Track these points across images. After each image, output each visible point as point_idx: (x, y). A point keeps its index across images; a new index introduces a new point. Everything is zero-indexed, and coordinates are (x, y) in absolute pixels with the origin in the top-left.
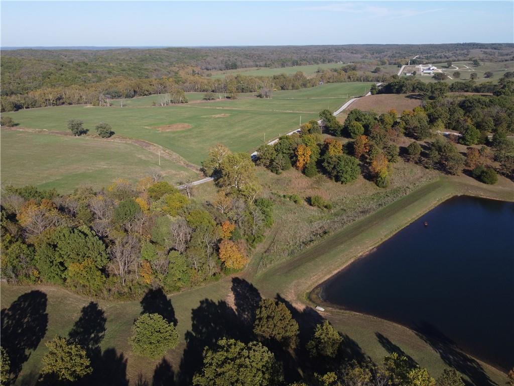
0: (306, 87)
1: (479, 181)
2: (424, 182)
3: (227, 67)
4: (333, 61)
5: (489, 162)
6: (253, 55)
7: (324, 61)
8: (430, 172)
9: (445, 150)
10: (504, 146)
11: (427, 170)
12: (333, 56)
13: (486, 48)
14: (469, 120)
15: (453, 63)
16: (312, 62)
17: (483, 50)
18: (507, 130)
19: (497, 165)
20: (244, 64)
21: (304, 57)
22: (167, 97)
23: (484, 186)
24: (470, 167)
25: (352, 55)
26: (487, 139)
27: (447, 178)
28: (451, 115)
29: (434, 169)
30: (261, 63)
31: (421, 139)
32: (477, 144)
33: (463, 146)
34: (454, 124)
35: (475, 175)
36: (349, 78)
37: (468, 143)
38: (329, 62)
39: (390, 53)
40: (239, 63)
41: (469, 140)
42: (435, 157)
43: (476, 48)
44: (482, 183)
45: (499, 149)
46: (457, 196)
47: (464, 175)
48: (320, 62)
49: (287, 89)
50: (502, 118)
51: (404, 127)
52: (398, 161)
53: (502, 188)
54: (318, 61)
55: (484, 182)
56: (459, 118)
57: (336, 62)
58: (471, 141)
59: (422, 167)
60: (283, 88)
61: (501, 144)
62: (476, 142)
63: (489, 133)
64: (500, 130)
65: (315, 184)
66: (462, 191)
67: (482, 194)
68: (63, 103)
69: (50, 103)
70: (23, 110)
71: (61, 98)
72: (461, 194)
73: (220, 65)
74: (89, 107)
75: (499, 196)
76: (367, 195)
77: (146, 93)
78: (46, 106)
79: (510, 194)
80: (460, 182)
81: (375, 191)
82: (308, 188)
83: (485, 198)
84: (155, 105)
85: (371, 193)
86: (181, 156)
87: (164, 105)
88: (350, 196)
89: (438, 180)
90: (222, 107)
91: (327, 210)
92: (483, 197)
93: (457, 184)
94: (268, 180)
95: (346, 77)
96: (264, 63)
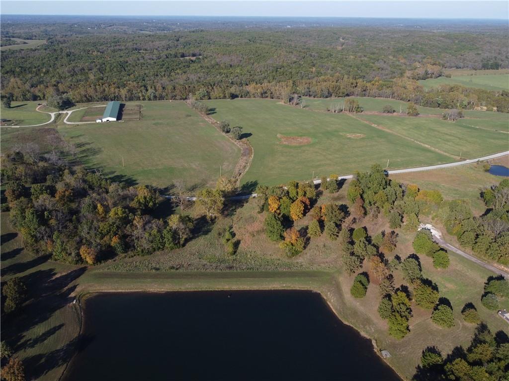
3: (484, 67)
23: (348, 295)
53: (358, 306)
65: (258, 232)
66: (324, 290)
67: (332, 301)
68: (267, 97)
69: (258, 96)
70: (238, 99)
71: (266, 93)
72: (319, 292)
73: (476, 64)
74: (280, 103)
75: (341, 310)
76: (269, 258)
77: (341, 95)
78: (255, 97)
79: (355, 313)
80: (340, 282)
81: (279, 257)
82: (250, 233)
83: (328, 305)
84: (329, 111)
85: (274, 257)
86: (247, 172)
87: (335, 111)
88: (259, 253)
89: (332, 271)
90: (379, 124)
91: (229, 255)
92: (329, 303)
93: (334, 282)
94: (247, 215)
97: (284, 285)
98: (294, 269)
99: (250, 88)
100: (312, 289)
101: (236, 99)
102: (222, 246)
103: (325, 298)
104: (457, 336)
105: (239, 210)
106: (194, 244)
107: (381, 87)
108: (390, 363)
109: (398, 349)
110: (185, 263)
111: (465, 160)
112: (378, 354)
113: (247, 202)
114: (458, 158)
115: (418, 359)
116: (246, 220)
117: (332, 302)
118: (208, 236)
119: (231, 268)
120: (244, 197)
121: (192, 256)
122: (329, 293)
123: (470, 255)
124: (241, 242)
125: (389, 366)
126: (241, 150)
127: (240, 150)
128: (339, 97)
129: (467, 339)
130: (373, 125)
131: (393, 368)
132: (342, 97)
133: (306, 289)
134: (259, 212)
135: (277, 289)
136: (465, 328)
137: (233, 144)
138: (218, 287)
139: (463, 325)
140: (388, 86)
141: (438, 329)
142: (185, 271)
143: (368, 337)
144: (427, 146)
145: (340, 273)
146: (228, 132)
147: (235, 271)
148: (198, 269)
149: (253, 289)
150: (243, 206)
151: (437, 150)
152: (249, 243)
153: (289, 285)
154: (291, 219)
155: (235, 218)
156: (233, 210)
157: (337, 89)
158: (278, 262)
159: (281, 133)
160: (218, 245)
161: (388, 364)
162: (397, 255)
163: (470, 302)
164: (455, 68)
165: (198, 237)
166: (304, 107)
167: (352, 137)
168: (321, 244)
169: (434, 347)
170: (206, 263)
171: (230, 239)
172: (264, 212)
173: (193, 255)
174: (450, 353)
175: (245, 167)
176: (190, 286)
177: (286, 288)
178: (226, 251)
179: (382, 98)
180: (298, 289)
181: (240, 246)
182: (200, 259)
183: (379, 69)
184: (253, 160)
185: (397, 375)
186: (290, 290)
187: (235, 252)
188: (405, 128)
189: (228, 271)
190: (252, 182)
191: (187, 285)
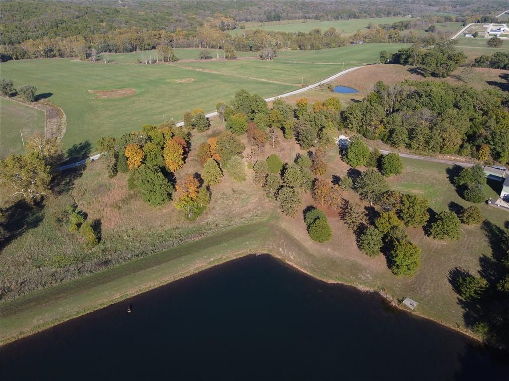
2: (246, 219)
3: (269, 19)
4: (400, 14)
7: (388, 14)
11: (267, 200)
14: (382, 125)
16: (374, 15)
18: (426, 147)
20: (289, 15)
22: (154, 54)
24: (320, 204)
30: (311, 15)
35: (307, 222)
36: (390, 37)
38: (394, 16)
40: (284, 15)
46: (254, 255)
47: (302, 217)
48: (383, 16)
49: (305, 49)
53: (331, 251)
54: (381, 14)
57: (404, 16)
58: (355, 161)
62: (363, 164)
65: (124, 201)
66: (271, 247)
67: (291, 257)
68: (54, 56)
69: (42, 56)
70: (12, 60)
71: (51, 50)
72: (265, 252)
73: (262, 16)
74: (76, 60)
75: (312, 265)
76: (160, 231)
77: (146, 47)
78: (36, 57)
79: (333, 264)
80: (285, 229)
81: (175, 225)
82: (111, 206)
83: (290, 265)
84: (141, 62)
85: (167, 227)
86: (65, 134)
87: (148, 62)
88: (140, 228)
89: (265, 219)
90: (203, 69)
91: (90, 246)
92: (289, 263)
93: (278, 233)
94: (93, 185)
95: (387, 37)
96: (315, 15)
97: (212, 260)
98: (210, 234)
99: (27, 45)
100: (253, 252)
101: (9, 61)
102: (71, 236)
103: (280, 258)
104: (470, 246)
105: (77, 182)
106: (16, 248)
107: (187, 36)
108: (423, 314)
109: (418, 289)
110: (11, 283)
111: (308, 86)
112: (400, 307)
113: (84, 169)
114: (300, 85)
115: (450, 292)
116: (94, 191)
117: (293, 260)
118: (39, 229)
119: (106, 263)
120: (77, 164)
121: (21, 267)
122: (281, 249)
123: (407, 154)
124: (102, 221)
125: (425, 319)
126: (43, 112)
127: (41, 113)
128: (144, 50)
129: (483, 244)
130: (198, 70)
131: (432, 319)
132: (148, 49)
133: (245, 255)
134: (111, 176)
135: (204, 269)
136: (469, 233)
137: (27, 107)
138: (100, 302)
139: (465, 230)
140: (194, 35)
141: (443, 245)
142: (17, 297)
143: (372, 290)
144: (264, 80)
145: (277, 218)
146: (14, 95)
147: (117, 265)
148: (44, 285)
149: (165, 284)
150: (82, 174)
151: (276, 82)
152: (117, 220)
153: (219, 257)
154: (169, 171)
155: (74, 192)
156: (67, 183)
157: (141, 41)
158: (178, 231)
159: (92, 89)
160: (63, 237)
161: (422, 316)
162: (333, 176)
163: (450, 201)
164: (244, 21)
165: (21, 234)
166: (109, 62)
167: (183, 82)
168: (228, 191)
169: (456, 268)
170: (54, 270)
171: (81, 224)
172: (119, 173)
173: (23, 265)
174: (479, 268)
175: (59, 130)
176: (42, 322)
177: (216, 264)
178: (81, 242)
179: (192, 48)
180: (235, 258)
181: (103, 227)
182: (39, 267)
183: (177, 21)
184: (68, 121)
185: (444, 326)
186: (223, 264)
187: (99, 239)
188: (231, 69)
189: (104, 269)
190: (80, 144)
191: (35, 321)
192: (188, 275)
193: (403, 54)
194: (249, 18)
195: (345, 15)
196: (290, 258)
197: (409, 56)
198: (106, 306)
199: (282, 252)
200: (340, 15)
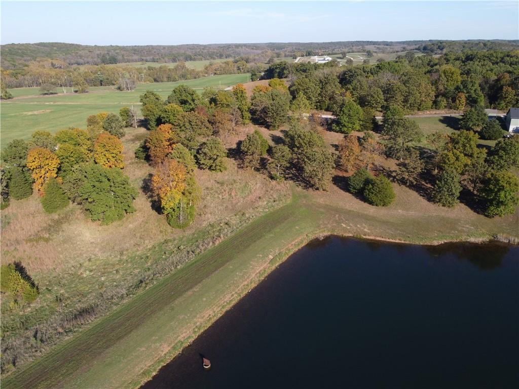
0: (186, 79)
1: (361, 200)
2: (264, 208)
3: (105, 62)
4: (231, 56)
5: (380, 160)
6: (142, 50)
8: (278, 187)
9: (300, 143)
10: (400, 130)
11: (274, 182)
12: (232, 52)
13: (379, 45)
14: (348, 93)
15: (347, 54)
16: (208, 57)
17: (376, 46)
18: (404, 106)
19: (391, 165)
20: (126, 58)
21: (199, 52)
23: (370, 210)
24: (346, 171)
25: (252, 50)
26: (374, 122)
27: (305, 197)
28: (322, 88)
29: (286, 179)
30: (148, 58)
31: (274, 126)
32: (359, 131)
33: (339, 134)
34: (327, 102)
35: (354, 188)
36: (239, 69)
37: (345, 129)
38: (226, 57)
39: (289, 49)
40: (120, 57)
41: (346, 124)
42: (283, 156)
43: (370, 45)
44: (366, 205)
45: (393, 136)
46: (317, 240)
47: (336, 188)
48: (217, 58)
50: (395, 87)
51: (249, 108)
52: (226, 169)
53: (405, 213)
54: (214, 56)
55: (371, 203)
56: (333, 92)
58: (350, 125)
59: (265, 176)
60: (155, 80)
61: (395, 127)
62: (358, 128)
63: (378, 113)
64: (393, 106)
65: (48, 230)
66: (329, 226)
67: (366, 230)
72: (327, 233)
73: (95, 59)
81: (160, 238)
82: (29, 240)
83: (371, 240)
89: (289, 202)
90: (54, 102)
92: (369, 237)
93: (322, 210)
95: (235, 69)
96: (151, 57)
98: (227, 234)
103: (351, 235)
122: (344, 225)
124: (24, 264)
130: (47, 103)
133: (306, 242)
143: (486, 239)
158: (172, 245)
167: (35, 113)
181: (30, 272)
188: (90, 99)
192: (253, 285)
193: (276, 68)
194: (81, 61)
195: (181, 58)
196: (365, 232)
197: (284, 69)
198: (154, 374)
199: (349, 227)
200: (176, 57)
